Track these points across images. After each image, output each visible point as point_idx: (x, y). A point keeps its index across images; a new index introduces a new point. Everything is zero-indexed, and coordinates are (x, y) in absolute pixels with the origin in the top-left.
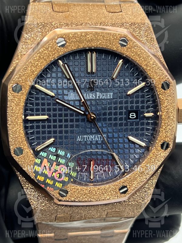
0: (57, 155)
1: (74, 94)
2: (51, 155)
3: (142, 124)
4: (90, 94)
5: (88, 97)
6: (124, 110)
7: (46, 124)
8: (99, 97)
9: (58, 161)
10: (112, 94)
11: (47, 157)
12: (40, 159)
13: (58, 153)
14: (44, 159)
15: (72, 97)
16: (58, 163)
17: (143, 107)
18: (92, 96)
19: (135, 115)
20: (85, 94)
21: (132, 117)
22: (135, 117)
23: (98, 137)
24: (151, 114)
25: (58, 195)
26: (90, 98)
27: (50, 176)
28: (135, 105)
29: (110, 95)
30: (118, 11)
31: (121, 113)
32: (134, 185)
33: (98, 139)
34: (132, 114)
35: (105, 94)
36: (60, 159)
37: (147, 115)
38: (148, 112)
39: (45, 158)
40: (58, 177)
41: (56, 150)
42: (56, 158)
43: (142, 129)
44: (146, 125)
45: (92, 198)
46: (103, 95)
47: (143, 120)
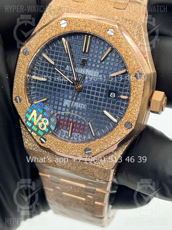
0: (44, 109)
1: (69, 67)
2: (39, 108)
3: (118, 103)
4: (81, 69)
5: (79, 71)
6: (105, 89)
7: (41, 84)
8: (87, 73)
9: (44, 115)
10: (98, 73)
11: (36, 109)
12: (32, 109)
13: (45, 108)
14: (33, 110)
15: (67, 69)
16: (43, 116)
17: (121, 90)
18: (82, 71)
19: (114, 95)
20: (77, 69)
21: (112, 96)
22: (115, 96)
23: (81, 105)
24: (126, 97)
25: (39, 140)
26: (80, 73)
27: (35, 124)
28: (114, 86)
29: (96, 74)
30: (122, 8)
31: (102, 91)
32: (97, 150)
33: (81, 106)
34: (112, 94)
35: (93, 72)
36: (45, 113)
37: (122, 97)
38: (124, 95)
39: (35, 109)
40: (41, 126)
41: (44, 106)
42: (43, 112)
43: (117, 108)
44: (121, 105)
45: (63, 150)
46: (91, 73)
47: (119, 100)
